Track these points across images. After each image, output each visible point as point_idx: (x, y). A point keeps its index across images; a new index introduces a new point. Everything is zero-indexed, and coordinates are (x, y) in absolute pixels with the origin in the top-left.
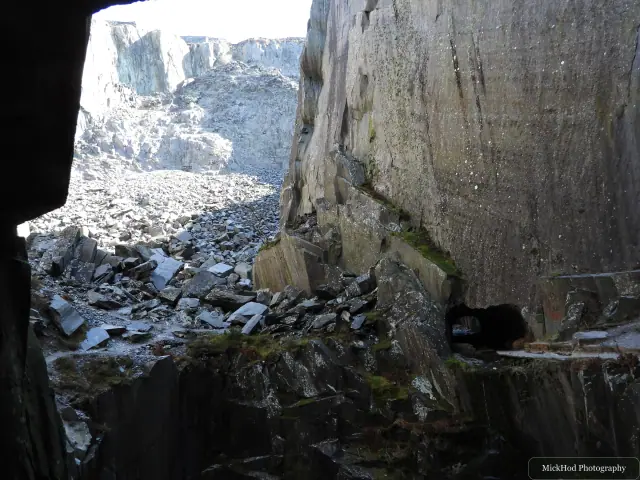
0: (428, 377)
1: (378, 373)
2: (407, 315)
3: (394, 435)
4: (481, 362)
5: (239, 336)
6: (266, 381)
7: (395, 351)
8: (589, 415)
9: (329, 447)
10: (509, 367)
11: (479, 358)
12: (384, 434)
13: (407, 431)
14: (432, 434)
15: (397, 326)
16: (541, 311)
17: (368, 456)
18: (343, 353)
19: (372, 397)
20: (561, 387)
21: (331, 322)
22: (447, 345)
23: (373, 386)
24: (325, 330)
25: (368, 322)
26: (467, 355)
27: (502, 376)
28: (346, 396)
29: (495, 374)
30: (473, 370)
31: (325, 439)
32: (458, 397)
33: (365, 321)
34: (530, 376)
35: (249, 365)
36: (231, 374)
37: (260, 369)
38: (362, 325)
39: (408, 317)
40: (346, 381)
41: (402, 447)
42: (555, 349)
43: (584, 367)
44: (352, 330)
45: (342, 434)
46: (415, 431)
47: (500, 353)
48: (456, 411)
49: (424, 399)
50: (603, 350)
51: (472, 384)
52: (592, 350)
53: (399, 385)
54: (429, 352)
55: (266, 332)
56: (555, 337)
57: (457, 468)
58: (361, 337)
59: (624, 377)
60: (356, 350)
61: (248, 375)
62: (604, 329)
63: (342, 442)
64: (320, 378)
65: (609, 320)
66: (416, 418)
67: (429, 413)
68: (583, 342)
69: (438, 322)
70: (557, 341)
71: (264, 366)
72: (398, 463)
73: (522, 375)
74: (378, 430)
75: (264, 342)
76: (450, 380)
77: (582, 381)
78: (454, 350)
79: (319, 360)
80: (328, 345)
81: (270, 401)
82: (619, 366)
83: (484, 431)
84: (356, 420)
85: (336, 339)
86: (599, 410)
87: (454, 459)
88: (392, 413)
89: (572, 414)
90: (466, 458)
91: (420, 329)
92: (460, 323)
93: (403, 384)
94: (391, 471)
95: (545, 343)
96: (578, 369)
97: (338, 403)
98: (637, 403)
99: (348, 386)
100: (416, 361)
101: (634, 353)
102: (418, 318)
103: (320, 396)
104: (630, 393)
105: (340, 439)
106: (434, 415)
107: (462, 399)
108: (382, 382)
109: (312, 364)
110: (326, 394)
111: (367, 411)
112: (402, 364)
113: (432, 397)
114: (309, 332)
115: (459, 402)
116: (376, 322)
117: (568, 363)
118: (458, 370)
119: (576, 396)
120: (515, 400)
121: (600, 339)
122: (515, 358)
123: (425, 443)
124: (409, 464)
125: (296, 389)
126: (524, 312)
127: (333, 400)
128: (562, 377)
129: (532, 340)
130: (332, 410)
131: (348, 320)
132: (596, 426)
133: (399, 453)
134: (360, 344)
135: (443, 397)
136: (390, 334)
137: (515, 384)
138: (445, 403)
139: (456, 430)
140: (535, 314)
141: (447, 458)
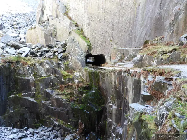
0: (79, 72)
1: (65, 71)
2: (75, 55)
3: (68, 87)
5: (20, 57)
6: (30, 71)
7: (70, 65)
8: (117, 83)
9: (49, 90)
10: (100, 71)
11: (93, 68)
12: (65, 87)
13: (72, 86)
14: (78, 87)
15: (71, 58)
16: (110, 57)
17: (61, 92)
18: (55, 64)
19: (62, 77)
21: (51, 55)
22: (85, 64)
23: (63, 74)
24: (50, 57)
25: (63, 56)
26: (90, 67)
27: (98, 73)
28: (55, 77)
29: (96, 72)
30: (91, 71)
31: (48, 88)
32: (86, 78)
34: (105, 73)
35: (24, 66)
36: (18, 69)
37: (28, 68)
38: (61, 57)
40: (55, 72)
41: (70, 90)
42: (112, 67)
43: (118, 71)
44: (58, 58)
45: (53, 87)
46: (74, 86)
47: (98, 67)
48: (85, 81)
49: (77, 78)
50: (123, 67)
51: (91, 74)
52: (120, 67)
54: (80, 65)
55: (30, 57)
56: (113, 64)
57: (84, 95)
58: (61, 60)
59: (126, 74)
60: (59, 64)
61: (24, 70)
62: (124, 63)
63: (53, 89)
64: (47, 71)
65: (125, 61)
66: (74, 83)
68: (119, 65)
69: (84, 58)
70: (113, 65)
71: (29, 67)
72: (68, 94)
73: (103, 73)
74: (64, 86)
75: (29, 60)
76: (85, 74)
77: (117, 75)
78: (87, 66)
79: (47, 66)
80: (50, 62)
81: (31, 77)
82: (126, 71)
83: (92, 86)
84: (58, 83)
85: (53, 60)
86: (119, 81)
87: (83, 93)
88: (68, 81)
89: (113, 82)
90: (87, 93)
91: (78, 59)
92: (89, 59)
93: (72, 74)
94: (66, 96)
95: (110, 65)
96: (116, 72)
97: (53, 78)
98: (128, 80)
99: (56, 74)
100: (76, 68)
101: (129, 69)
102: (78, 56)
103: (47, 76)
104: (127, 78)
105: (53, 88)
106: (79, 82)
107: (87, 78)
108: (66, 73)
109: (45, 67)
110: (49, 76)
111: (61, 81)
112: (72, 69)
113: (79, 78)
114: (45, 58)
115: (86, 79)
116: (65, 56)
117: (114, 70)
118: (87, 71)
119: (115, 78)
120: (100, 79)
121: (123, 65)
122: (102, 69)
123: (76, 89)
124: (71, 94)
125: (40, 74)
126: (106, 57)
127: (51, 78)
128: (112, 74)
129: (107, 64)
130: (51, 80)
131: (57, 55)
132: (118, 85)
133: (69, 92)
134: (60, 62)
135: (82, 78)
136: (69, 60)
137: (101, 75)
138: (82, 79)
139: (85, 86)
140: (108, 57)
141: (81, 93)
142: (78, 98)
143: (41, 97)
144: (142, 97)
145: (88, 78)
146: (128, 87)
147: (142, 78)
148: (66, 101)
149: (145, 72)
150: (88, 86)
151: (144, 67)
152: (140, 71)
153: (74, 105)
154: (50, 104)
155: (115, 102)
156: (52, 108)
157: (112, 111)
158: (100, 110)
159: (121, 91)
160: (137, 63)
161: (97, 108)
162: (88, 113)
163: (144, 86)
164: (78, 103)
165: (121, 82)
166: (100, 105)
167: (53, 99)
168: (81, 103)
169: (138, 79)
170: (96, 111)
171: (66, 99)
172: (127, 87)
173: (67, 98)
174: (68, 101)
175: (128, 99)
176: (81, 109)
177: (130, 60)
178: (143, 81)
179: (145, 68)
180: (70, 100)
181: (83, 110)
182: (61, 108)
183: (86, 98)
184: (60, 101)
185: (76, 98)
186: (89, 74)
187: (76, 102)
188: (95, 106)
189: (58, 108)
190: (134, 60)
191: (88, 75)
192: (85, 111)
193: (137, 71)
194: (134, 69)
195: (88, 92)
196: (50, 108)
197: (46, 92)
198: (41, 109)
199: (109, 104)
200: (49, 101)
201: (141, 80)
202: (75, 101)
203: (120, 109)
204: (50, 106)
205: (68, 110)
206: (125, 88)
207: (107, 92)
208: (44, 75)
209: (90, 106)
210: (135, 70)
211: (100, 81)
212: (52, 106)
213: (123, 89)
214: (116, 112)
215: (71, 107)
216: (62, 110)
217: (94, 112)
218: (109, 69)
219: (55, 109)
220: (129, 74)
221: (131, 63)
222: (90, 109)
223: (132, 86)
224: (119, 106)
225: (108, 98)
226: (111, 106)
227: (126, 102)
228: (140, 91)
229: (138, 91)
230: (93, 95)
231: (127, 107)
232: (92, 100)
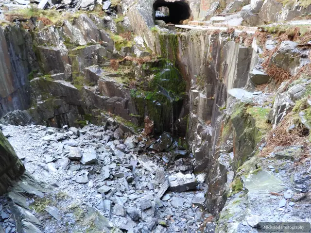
0: (142, 36)
1: (117, 34)
2: (133, 3)
3: (125, 62)
4: (167, 30)
5: (36, 10)
6: (58, 36)
7: (126, 22)
8: (209, 55)
9: (94, 69)
10: (179, 33)
11: (167, 28)
12: (120, 63)
13: (131, 61)
14: (142, 63)
15: (128, 9)
16: (199, 5)
17: (113, 72)
18: (99, 23)
19: (114, 46)
20: (201, 42)
21: (91, 5)
22: (153, 21)
23: (115, 41)
24: (88, 9)
25: (112, 6)
26: (162, 27)
27: (176, 37)
28: (102, 45)
29: (173, 36)
30: (163, 34)
31: (92, 65)
32: (155, 46)
33: (110, 5)
34: (188, 37)
35: (46, 27)
36: (36, 32)
37: (53, 29)
38: (109, 8)
39: (134, 4)
40: (101, 37)
41: (128, 68)
42: (202, 24)
43: (212, 33)
44: (103, 10)
45: (100, 62)
46: (134, 62)
47: (177, 26)
48: (154, 53)
49: (140, 47)
50: (222, 26)
51: (163, 40)
52: (217, 26)
53: (128, 40)
54: (143, 23)
55: (53, 8)
56: (203, 19)
57: (152, 77)
58: (109, 14)
59: (227, 38)
60: (105, 21)
61: (46, 33)
62: (224, 16)
64: (87, 35)
65: (228, 12)
66: (135, 56)
67: (141, 54)
68: (214, 22)
69: (150, 8)
70: (203, 21)
71: (55, 28)
72: (126, 75)
73: (185, 37)
74: (117, 61)
75: (52, 14)
76: (153, 39)
77: (210, 40)
78: (156, 24)
79: (86, 26)
80: (90, 18)
81: (61, 47)
82: (226, 33)
83: (165, 61)
84: (107, 57)
85: (95, 15)
86: (213, 52)
87: (151, 73)
88: (124, 53)
89: (202, 54)
90: (156, 72)
91: (140, 11)
92: (159, 10)
93: (130, 40)
94: (123, 78)
95: (198, 22)
96: (209, 34)
97: (98, 48)
98: (228, 49)
99: (102, 40)
100: (137, 28)
101: (234, 28)
102: (139, 5)
103: (88, 44)
104: (227, 45)
105: (99, 65)
106: (144, 54)
107: (157, 47)
108: (120, 38)
109: (82, 28)
110: (91, 44)
111: (112, 52)
112: (129, 29)
113: (143, 46)
114: (79, 9)
115: (156, 49)
116: (116, 6)
117: (206, 31)
118: (156, 33)
119: (206, 46)
120: (180, 48)
121: (221, 21)
122: (183, 29)
123: (139, 67)
124: (131, 75)
125: (75, 41)
126: (191, 5)
127: (95, 47)
128: (202, 38)
129: (192, 20)
130: (95, 51)
131: (101, 4)
132: (211, 59)
133: (127, 71)
134: (108, 18)
135: (148, 46)
136: (124, 14)
137: (181, 40)
138: (149, 49)
139: (153, 61)
140: (196, 6)
141: (148, 73)
142: (142, 82)
143: (82, 81)
144: (251, 79)
145: (159, 47)
146: (228, 63)
147: (255, 46)
148: (124, 86)
149: (262, 34)
150: (159, 61)
151: (261, 24)
152: (253, 32)
153: (137, 93)
154: (98, 91)
155: (203, 88)
156: (102, 97)
157: (197, 102)
158: (178, 100)
159: (215, 70)
160: (248, 16)
161: (173, 97)
162: (159, 104)
163: (257, 59)
164: (143, 89)
165: (216, 52)
166: (178, 93)
167: (101, 83)
168: (148, 89)
169: (247, 47)
170: (171, 101)
171: (124, 83)
172: (226, 62)
173: (124, 81)
174: (126, 87)
175: (226, 82)
176: (148, 98)
177: (236, 11)
178: (257, 51)
179: (263, 26)
180: (129, 85)
181: (150, 100)
182: (116, 97)
183: (155, 81)
184: (113, 86)
185: (138, 81)
186: (160, 39)
187: (138, 88)
188: (170, 95)
189: (111, 97)
190: (244, 10)
191: (158, 42)
192: (154, 101)
193: (247, 32)
194: (242, 29)
195: (159, 71)
196: (98, 97)
197: (89, 72)
198: (85, 99)
199: (194, 91)
200: (96, 87)
201: (252, 49)
202: (138, 86)
203: (212, 99)
204: (99, 94)
205: (127, 101)
206: (223, 63)
207: (191, 70)
208: (83, 43)
209: (162, 93)
210: (244, 30)
211: (179, 53)
212: (101, 94)
213: (219, 65)
214: (205, 103)
215: (132, 96)
216: (118, 101)
217: (169, 103)
218: (196, 30)
219: (106, 99)
220: (232, 38)
221: (238, 17)
222: (163, 99)
223: (235, 59)
224: (210, 94)
225: (192, 81)
226: (197, 94)
227: (222, 88)
228: (248, 69)
229: (246, 69)
230: (167, 76)
231: (223, 96)
232: (164, 85)
